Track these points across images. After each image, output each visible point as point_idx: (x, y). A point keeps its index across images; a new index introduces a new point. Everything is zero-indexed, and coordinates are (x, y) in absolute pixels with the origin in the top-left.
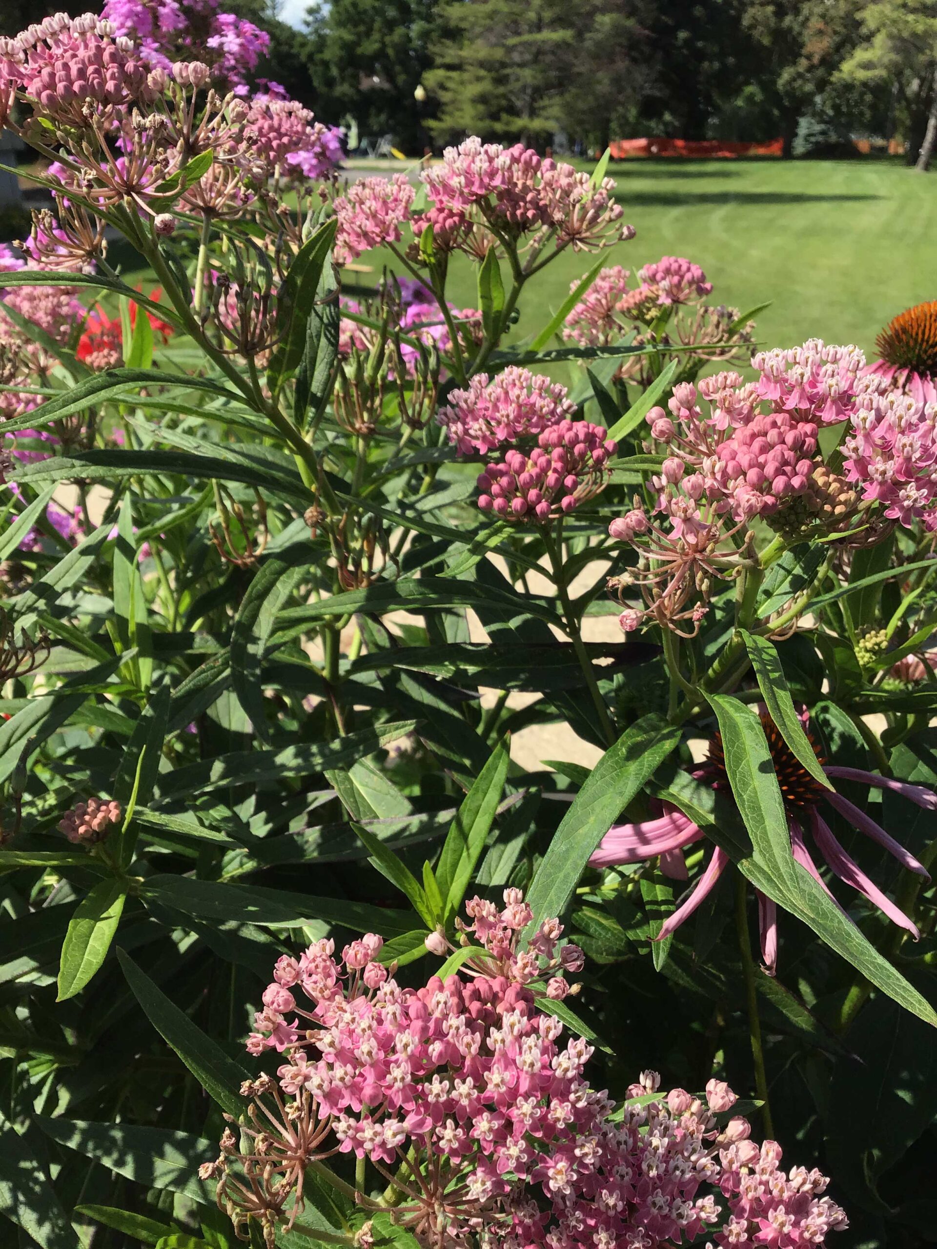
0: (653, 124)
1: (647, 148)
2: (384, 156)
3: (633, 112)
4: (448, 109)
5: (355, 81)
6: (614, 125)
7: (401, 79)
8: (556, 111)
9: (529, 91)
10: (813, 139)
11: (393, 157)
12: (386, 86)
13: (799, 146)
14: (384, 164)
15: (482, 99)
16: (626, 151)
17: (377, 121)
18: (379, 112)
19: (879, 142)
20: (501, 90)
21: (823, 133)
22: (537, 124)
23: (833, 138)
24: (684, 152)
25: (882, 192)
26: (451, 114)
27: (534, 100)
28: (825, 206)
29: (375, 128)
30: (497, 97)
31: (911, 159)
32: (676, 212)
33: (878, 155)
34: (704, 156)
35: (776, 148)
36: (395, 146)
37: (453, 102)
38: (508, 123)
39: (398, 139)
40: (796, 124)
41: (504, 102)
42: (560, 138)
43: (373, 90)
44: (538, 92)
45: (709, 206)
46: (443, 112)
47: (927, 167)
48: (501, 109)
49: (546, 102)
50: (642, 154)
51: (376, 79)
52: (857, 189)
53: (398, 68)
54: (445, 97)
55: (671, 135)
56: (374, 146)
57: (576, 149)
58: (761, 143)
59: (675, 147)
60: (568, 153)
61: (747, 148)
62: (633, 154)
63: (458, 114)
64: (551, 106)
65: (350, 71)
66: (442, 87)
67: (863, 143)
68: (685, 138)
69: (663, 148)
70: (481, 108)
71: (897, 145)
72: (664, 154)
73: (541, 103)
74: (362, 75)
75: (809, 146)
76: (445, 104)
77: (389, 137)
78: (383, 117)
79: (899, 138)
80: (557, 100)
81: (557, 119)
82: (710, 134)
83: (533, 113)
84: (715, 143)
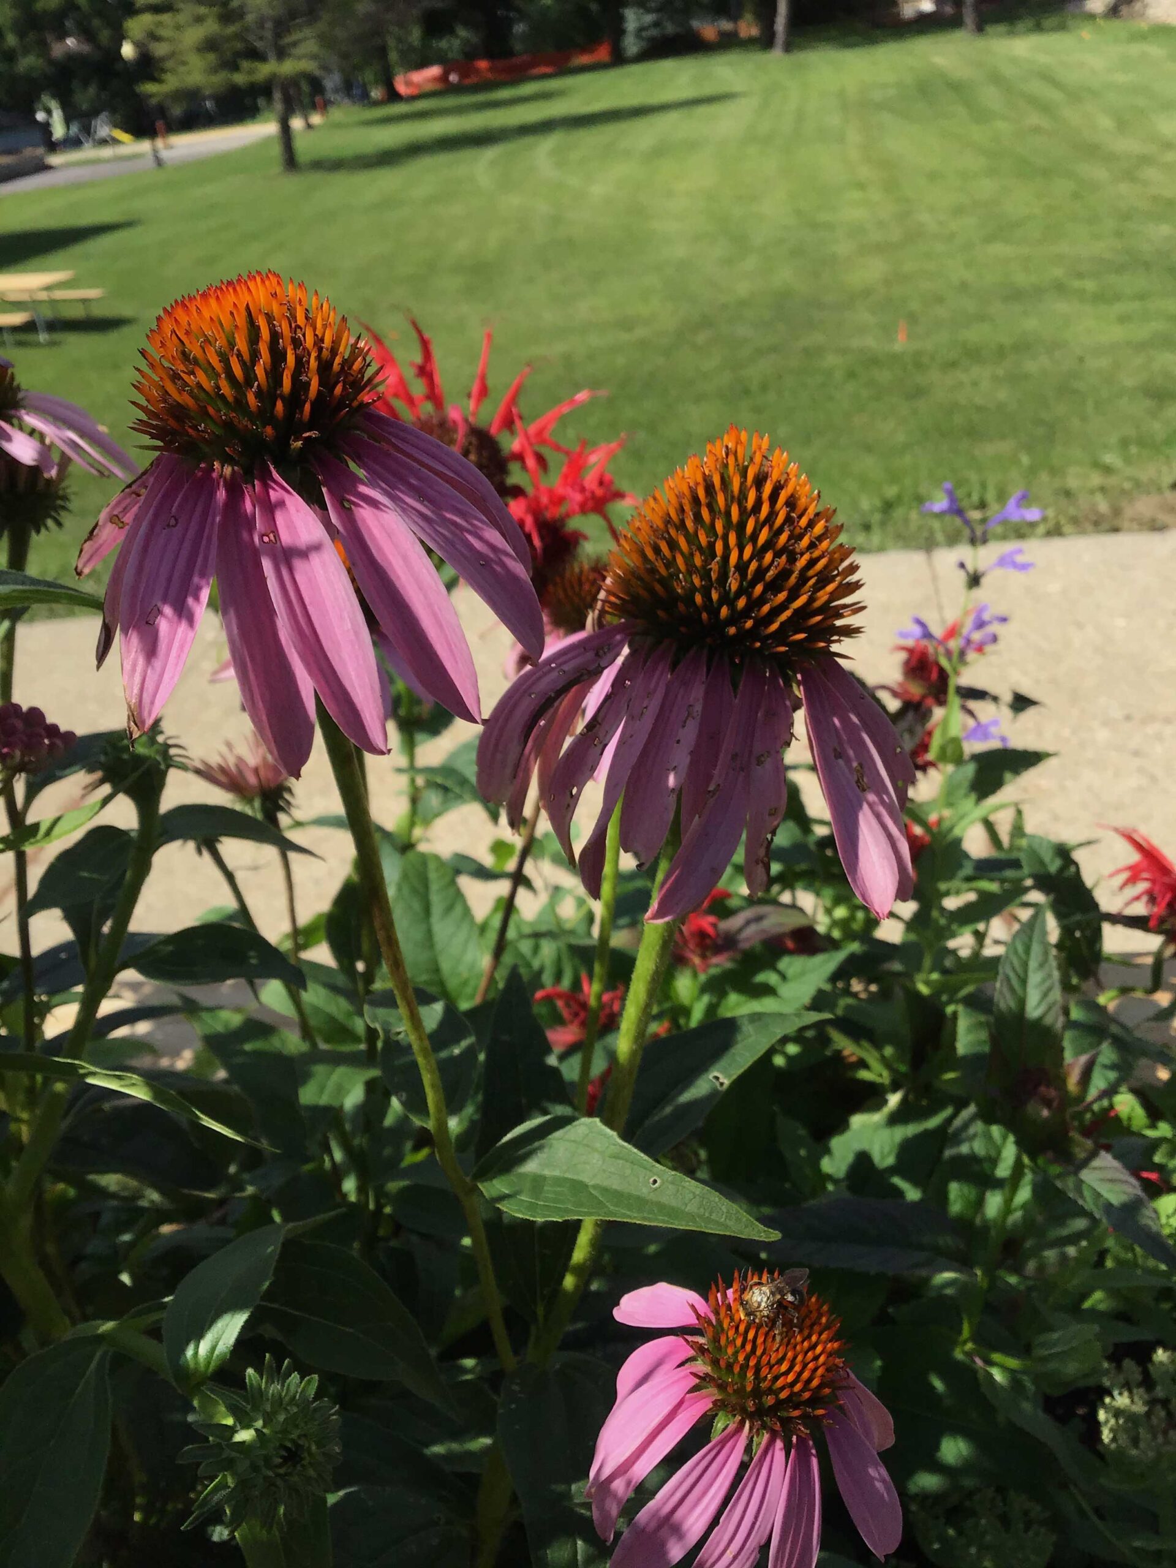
0: (443, 44)
1: (444, 78)
2: (104, 142)
3: (415, 35)
4: (169, 64)
5: (43, 47)
6: (393, 56)
7: (105, 35)
8: (310, 46)
9: (269, 25)
10: (644, 34)
11: (116, 142)
12: (86, 48)
13: (631, 45)
14: (107, 152)
15: (210, 45)
16: (418, 86)
17: (85, 97)
18: (86, 84)
19: (726, 25)
20: (231, 29)
21: (656, 24)
22: (288, 67)
23: (670, 28)
24: (489, 75)
25: (737, 88)
26: (173, 71)
27: (278, 35)
28: (673, 116)
29: (85, 107)
30: (228, 39)
31: (766, 41)
32: (490, 153)
33: (728, 42)
34: (517, 75)
35: (603, 54)
36: (116, 126)
37: (173, 54)
38: (251, 72)
39: (118, 117)
40: (621, 19)
41: (239, 46)
42: (331, 82)
43: (72, 58)
44: (282, 25)
45: (529, 140)
46: (163, 71)
47: (788, 48)
48: (238, 55)
49: (295, 36)
50: (437, 87)
51: (70, 42)
52: (708, 90)
53: (96, 22)
54: (160, 50)
55: (470, 55)
56: (87, 130)
57: (356, 91)
58: (585, 49)
59: (477, 71)
60: (346, 100)
61: (568, 58)
62: (430, 87)
63: (182, 69)
64: (305, 39)
65: (32, 36)
66: (154, 37)
67: (708, 30)
68: (490, 55)
69: (464, 75)
70: (211, 57)
71: (748, 28)
72: (468, 82)
73: (288, 40)
74: (50, 38)
75: (644, 44)
76: (163, 59)
77: (104, 116)
78: (92, 90)
79: (748, 17)
80: (307, 32)
81: (314, 57)
82: (518, 47)
83: (282, 54)
84: (525, 58)
